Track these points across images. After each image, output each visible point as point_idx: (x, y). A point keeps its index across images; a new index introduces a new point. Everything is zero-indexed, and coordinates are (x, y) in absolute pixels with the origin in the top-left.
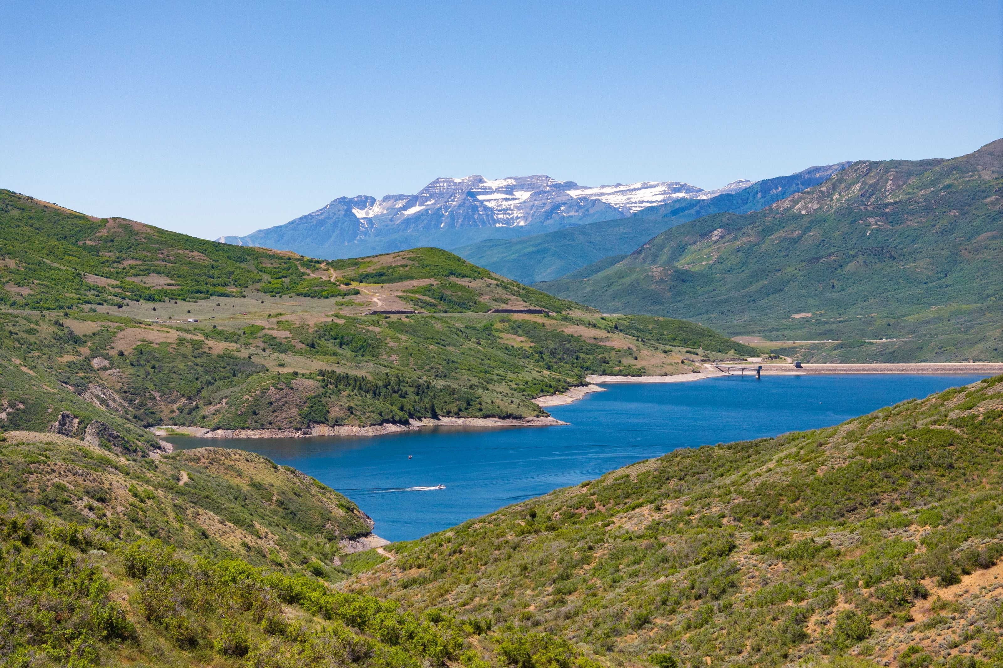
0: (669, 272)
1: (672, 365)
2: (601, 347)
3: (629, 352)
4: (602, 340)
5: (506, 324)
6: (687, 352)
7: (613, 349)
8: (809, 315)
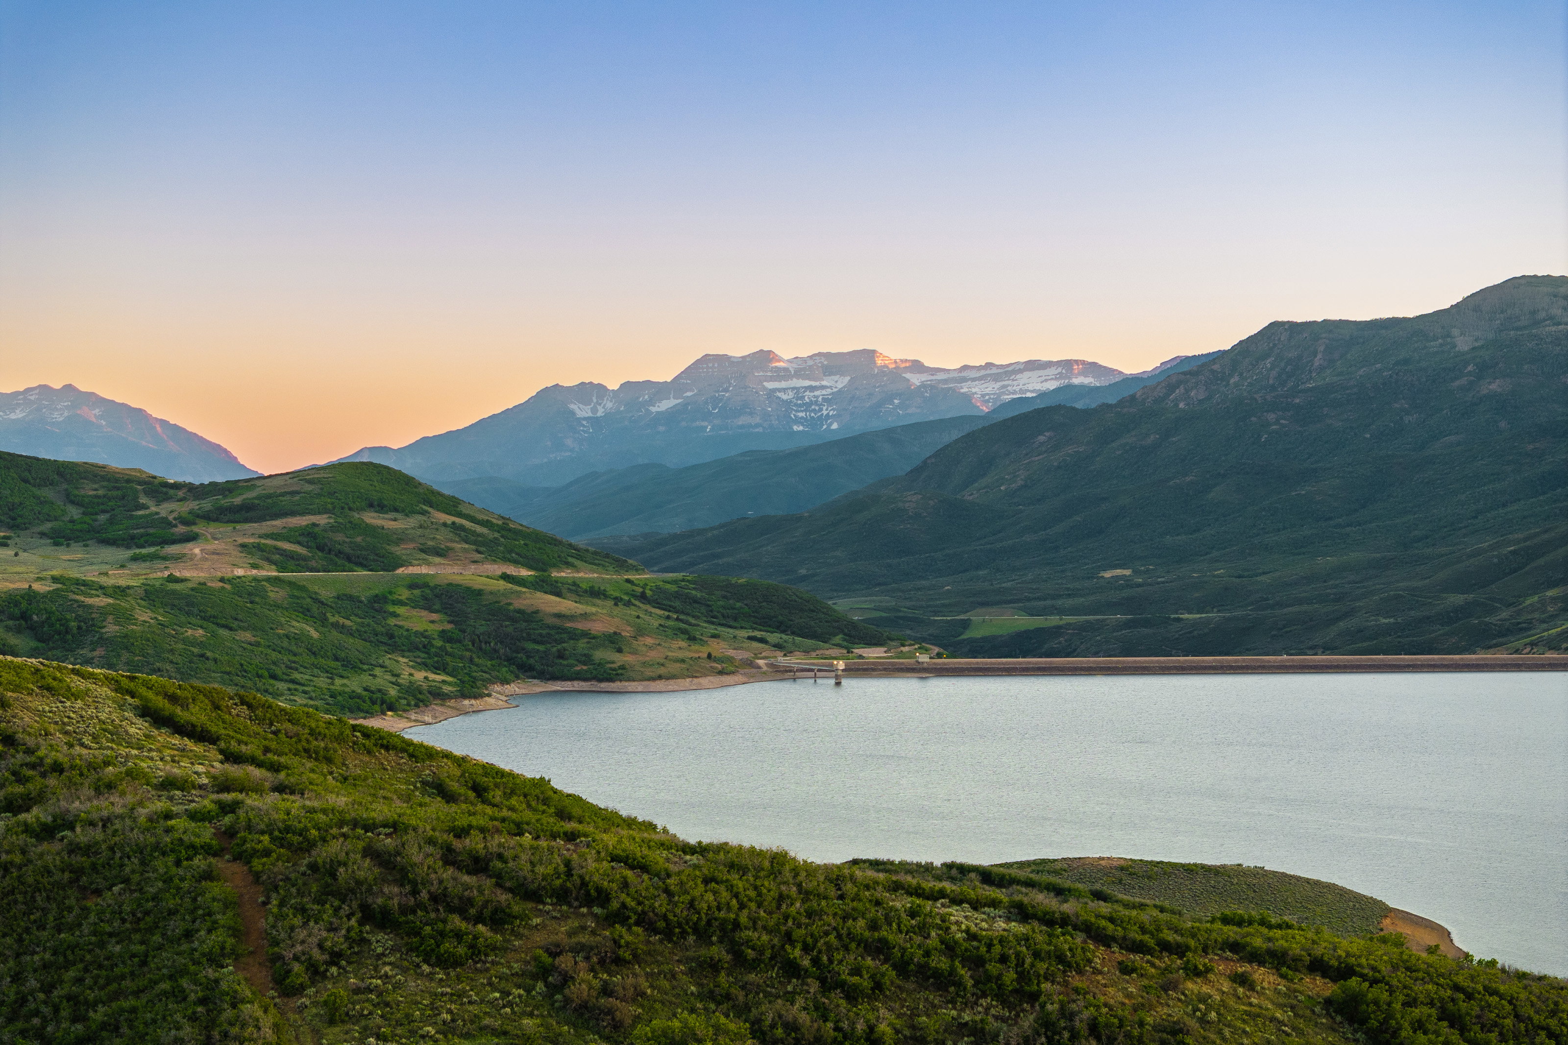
0: (931, 503)
1: (683, 661)
2: (564, 630)
3: (614, 641)
4: (572, 618)
5: (417, 592)
6: (750, 638)
7: (585, 634)
8: (1127, 572)
